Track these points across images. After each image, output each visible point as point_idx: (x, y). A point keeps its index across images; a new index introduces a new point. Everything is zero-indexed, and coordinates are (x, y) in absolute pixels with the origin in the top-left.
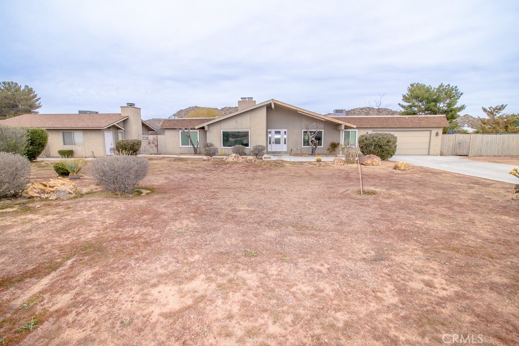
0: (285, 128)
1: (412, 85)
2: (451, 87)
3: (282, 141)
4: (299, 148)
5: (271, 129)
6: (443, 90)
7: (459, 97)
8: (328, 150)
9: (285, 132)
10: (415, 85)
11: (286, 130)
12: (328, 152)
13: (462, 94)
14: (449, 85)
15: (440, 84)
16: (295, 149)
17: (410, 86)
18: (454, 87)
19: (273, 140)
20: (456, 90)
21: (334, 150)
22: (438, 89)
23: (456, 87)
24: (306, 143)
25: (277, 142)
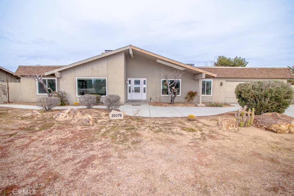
0: (144, 77)
1: (219, 57)
2: (241, 58)
3: (142, 90)
4: (158, 97)
5: (131, 77)
6: (237, 60)
7: (246, 64)
8: (186, 98)
9: (145, 81)
10: (221, 57)
11: (145, 79)
12: (186, 100)
13: (248, 63)
14: (240, 58)
15: (236, 57)
16: (154, 98)
17: (218, 58)
18: (243, 59)
19: (133, 89)
20: (244, 61)
21: (192, 99)
22: (235, 59)
23: (244, 59)
24: (165, 91)
25: (137, 90)
